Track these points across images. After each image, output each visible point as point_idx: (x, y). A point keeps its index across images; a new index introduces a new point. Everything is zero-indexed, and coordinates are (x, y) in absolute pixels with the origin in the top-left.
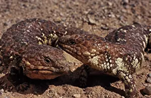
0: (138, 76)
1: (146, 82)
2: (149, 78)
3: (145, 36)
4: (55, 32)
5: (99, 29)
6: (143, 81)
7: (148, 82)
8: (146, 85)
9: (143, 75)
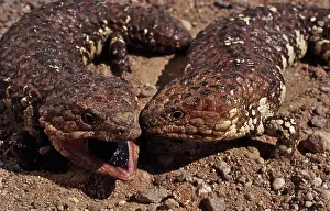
0: (294, 112)
1: (310, 125)
2: (316, 117)
3: (298, 33)
4: (106, 22)
5: (209, 7)
6: (303, 124)
7: (315, 126)
8: (310, 132)
9: (303, 110)
